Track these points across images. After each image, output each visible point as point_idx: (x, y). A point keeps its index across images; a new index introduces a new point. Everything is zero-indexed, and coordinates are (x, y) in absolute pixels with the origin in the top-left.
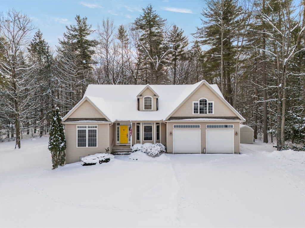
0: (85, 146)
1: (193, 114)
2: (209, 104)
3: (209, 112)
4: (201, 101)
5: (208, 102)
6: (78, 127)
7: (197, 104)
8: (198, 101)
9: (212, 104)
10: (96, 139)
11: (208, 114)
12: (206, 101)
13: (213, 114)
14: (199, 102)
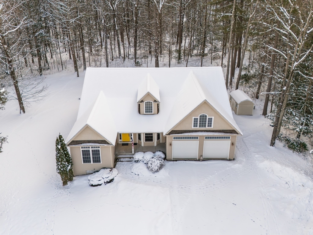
0: (90, 162)
1: (193, 128)
2: (209, 119)
3: (208, 126)
4: (200, 116)
5: (208, 117)
6: (82, 148)
7: (197, 119)
8: (198, 116)
9: (211, 119)
10: (100, 157)
11: (207, 128)
12: (206, 116)
13: (212, 128)
14: (199, 118)
